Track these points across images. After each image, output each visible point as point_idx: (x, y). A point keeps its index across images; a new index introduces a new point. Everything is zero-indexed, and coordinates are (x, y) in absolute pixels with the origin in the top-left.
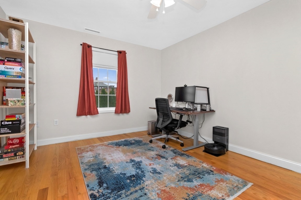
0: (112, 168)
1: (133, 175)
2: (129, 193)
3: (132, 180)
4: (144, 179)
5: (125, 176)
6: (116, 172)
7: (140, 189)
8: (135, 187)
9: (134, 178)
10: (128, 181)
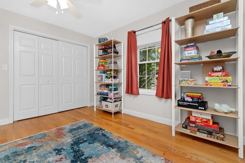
0: (104, 147)
1: (81, 144)
2: (83, 134)
3: (83, 140)
4: (72, 143)
5: (88, 142)
6: (98, 144)
7: (76, 136)
8: (80, 136)
9: (81, 141)
10: (85, 139)
